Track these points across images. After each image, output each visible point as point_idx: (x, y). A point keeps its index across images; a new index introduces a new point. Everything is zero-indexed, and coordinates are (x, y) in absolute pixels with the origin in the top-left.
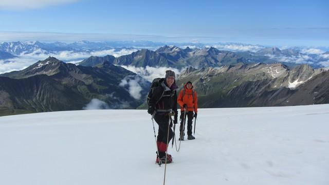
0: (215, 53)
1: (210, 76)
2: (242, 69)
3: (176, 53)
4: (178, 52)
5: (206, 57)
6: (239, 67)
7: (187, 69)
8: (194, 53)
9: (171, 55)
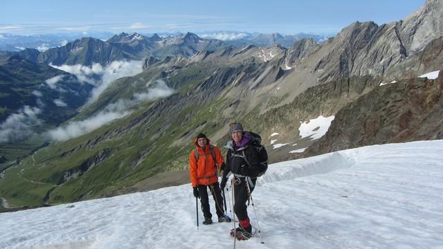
0: (194, 41)
1: (177, 68)
2: (225, 56)
3: (137, 43)
4: (139, 41)
5: (180, 45)
6: (221, 53)
7: (146, 60)
8: (165, 43)
9: (130, 45)
